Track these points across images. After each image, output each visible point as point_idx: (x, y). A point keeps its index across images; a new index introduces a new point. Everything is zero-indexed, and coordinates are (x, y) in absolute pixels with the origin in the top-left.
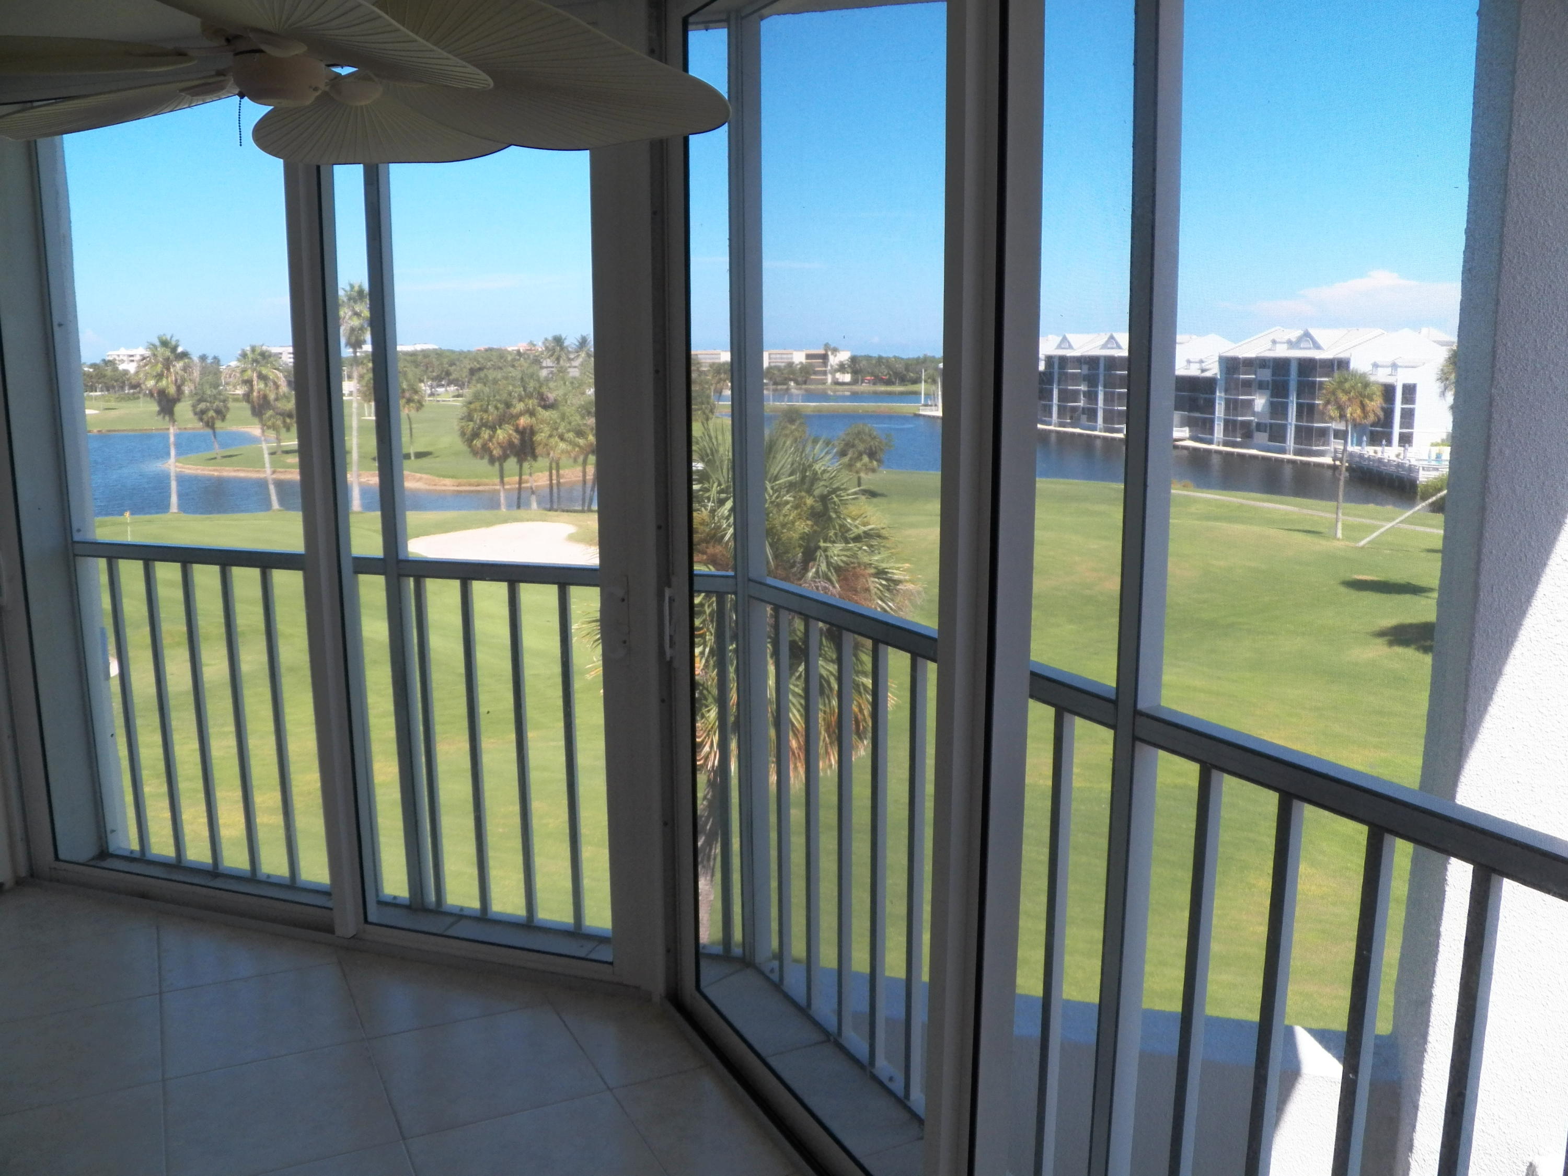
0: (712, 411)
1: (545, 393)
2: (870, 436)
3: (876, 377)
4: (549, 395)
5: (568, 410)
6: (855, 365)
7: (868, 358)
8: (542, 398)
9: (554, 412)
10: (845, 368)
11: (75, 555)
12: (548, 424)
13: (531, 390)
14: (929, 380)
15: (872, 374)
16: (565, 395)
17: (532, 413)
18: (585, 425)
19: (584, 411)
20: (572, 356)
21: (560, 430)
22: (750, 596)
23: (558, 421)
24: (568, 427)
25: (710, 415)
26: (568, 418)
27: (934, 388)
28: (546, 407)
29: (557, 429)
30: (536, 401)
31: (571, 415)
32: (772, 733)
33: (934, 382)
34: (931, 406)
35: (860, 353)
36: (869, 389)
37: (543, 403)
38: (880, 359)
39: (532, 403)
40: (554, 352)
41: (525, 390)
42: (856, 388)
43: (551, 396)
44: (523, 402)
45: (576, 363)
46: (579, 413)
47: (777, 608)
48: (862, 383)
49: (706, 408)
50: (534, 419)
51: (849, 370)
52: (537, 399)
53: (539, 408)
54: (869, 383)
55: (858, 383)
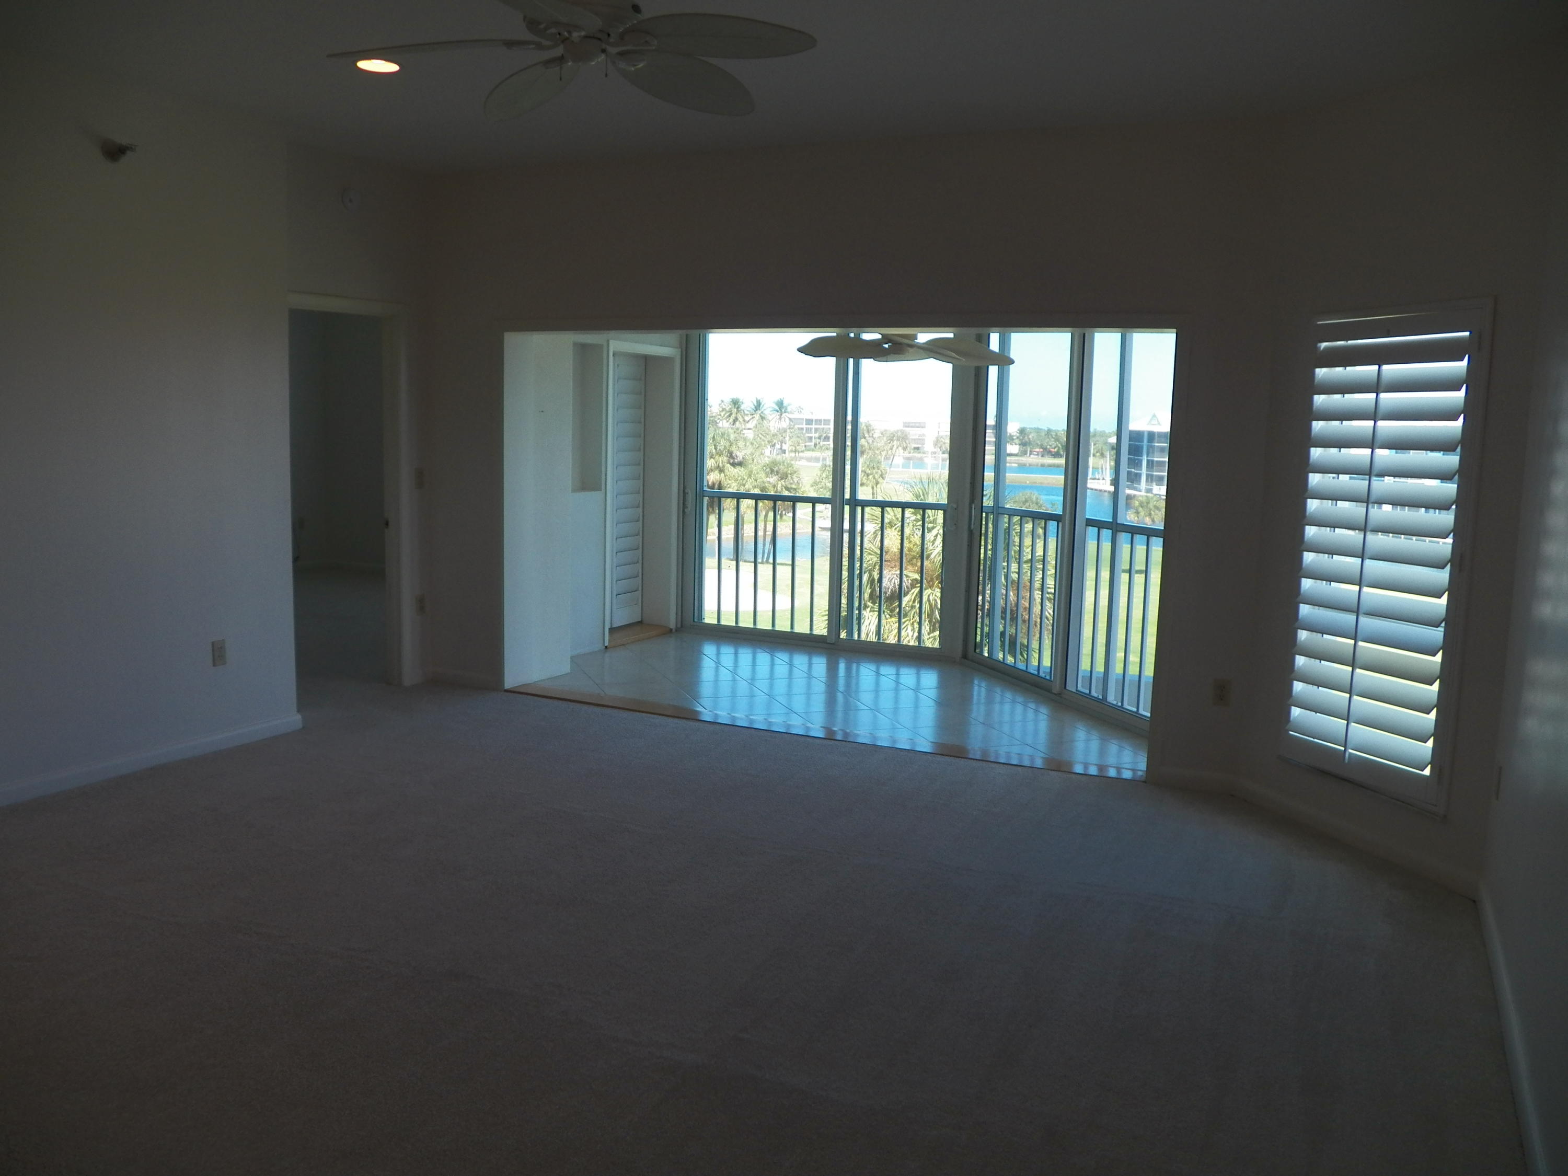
0: (882, 476)
1: (735, 452)
2: (1037, 504)
3: (1045, 449)
4: (738, 454)
5: (754, 468)
6: (1024, 437)
7: (1038, 430)
8: (731, 455)
9: (742, 469)
10: (1013, 439)
11: (703, 496)
12: (736, 480)
13: (722, 448)
14: (1098, 454)
15: (1041, 447)
16: (752, 454)
17: (721, 470)
18: (769, 482)
19: (767, 470)
20: (747, 418)
21: (747, 486)
22: (999, 513)
23: (746, 478)
24: (755, 483)
25: (880, 480)
26: (755, 475)
27: (1102, 461)
28: (733, 465)
29: (744, 485)
30: (725, 458)
31: (758, 473)
32: (1017, 539)
33: (1102, 455)
34: (1099, 479)
35: (1028, 425)
36: (1037, 461)
37: (731, 461)
38: (1049, 431)
39: (724, 459)
40: (732, 414)
41: (716, 449)
42: (1024, 459)
43: (740, 455)
44: (714, 458)
45: (751, 425)
46: (764, 471)
47: (1010, 516)
48: (1030, 454)
49: (877, 473)
50: (722, 475)
51: (1017, 441)
52: (727, 456)
53: (729, 465)
54: (1038, 455)
55: (1026, 454)
